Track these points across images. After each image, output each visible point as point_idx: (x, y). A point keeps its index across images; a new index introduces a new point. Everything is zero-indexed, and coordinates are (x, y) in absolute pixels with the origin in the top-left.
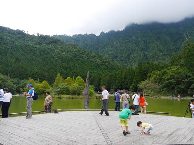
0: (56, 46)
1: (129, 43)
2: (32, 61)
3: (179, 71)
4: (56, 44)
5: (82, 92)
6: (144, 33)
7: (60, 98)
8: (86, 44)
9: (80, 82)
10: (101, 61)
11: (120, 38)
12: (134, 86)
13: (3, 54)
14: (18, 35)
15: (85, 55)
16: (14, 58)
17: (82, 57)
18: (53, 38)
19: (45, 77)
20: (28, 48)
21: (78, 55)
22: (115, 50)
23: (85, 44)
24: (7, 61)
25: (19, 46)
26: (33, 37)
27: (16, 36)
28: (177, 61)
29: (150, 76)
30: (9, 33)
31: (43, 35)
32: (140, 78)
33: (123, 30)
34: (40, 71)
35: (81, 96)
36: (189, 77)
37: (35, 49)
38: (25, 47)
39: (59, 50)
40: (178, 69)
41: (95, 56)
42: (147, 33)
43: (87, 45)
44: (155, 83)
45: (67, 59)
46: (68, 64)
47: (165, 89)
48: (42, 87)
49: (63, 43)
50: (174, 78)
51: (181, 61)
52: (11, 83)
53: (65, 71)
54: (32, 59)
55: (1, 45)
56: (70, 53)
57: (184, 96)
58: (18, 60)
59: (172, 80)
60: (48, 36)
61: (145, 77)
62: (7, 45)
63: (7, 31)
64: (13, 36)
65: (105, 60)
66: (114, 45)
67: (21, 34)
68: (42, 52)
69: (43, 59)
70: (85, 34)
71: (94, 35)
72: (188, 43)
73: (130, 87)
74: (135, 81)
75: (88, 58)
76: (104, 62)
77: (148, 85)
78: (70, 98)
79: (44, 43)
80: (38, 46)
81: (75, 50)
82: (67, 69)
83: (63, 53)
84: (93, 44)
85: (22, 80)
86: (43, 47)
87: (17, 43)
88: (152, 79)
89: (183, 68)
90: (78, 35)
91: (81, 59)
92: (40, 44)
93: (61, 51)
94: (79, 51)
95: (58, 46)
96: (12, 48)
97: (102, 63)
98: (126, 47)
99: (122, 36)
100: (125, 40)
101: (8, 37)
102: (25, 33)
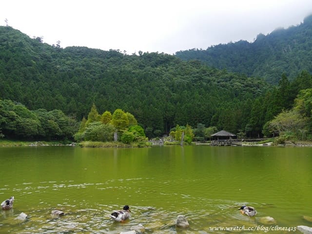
0: (167, 68)
4: (167, 65)
10: (243, 84)
11: (295, 40)
14: (112, 58)
15: (214, 78)
17: (209, 81)
18: (162, 56)
20: (123, 75)
21: (201, 79)
22: (284, 62)
23: (229, 59)
25: (110, 74)
26: (133, 57)
27: (108, 60)
30: (99, 56)
31: (148, 52)
33: (301, 23)
34: (130, 108)
37: (133, 75)
38: (119, 74)
39: (171, 73)
41: (232, 78)
45: (181, 87)
46: (180, 95)
49: (177, 62)
54: (127, 91)
55: (87, 75)
56: (187, 76)
60: (155, 53)
62: (95, 74)
63: (96, 54)
64: (103, 61)
65: (250, 83)
66: (281, 54)
67: (115, 55)
68: (143, 79)
69: (142, 90)
70: (228, 44)
75: (218, 82)
76: (248, 86)
77: (282, 120)
79: (149, 66)
80: (138, 71)
81: (198, 70)
82: (177, 102)
83: (176, 78)
84: (242, 57)
86: (145, 71)
87: (108, 71)
90: (216, 47)
91: (205, 84)
92: (141, 67)
93: (173, 74)
94: (204, 72)
95: (170, 67)
96: (100, 78)
97: (244, 89)
98: (306, 54)
99: (299, 35)
100: (304, 42)
101: (98, 62)
102: (122, 54)
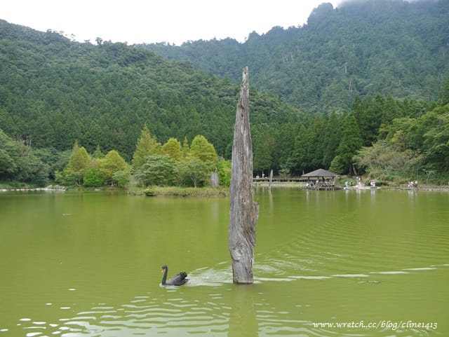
0: (143, 69)
1: (320, 57)
2: (87, 105)
4: (143, 64)
5: (210, 177)
6: (356, 30)
7: (149, 195)
8: (216, 63)
9: (203, 151)
10: (253, 101)
11: (297, 47)
12: (341, 161)
13: (18, 90)
14: (51, 44)
15: (212, 89)
16: (42, 100)
17: (207, 94)
18: (134, 50)
19: (120, 144)
20: (77, 75)
21: (196, 89)
22: (286, 75)
23: (213, 63)
24: (27, 106)
25: (54, 71)
26: (87, 47)
27: (47, 47)
29: (387, 133)
30: (29, 38)
31: (110, 41)
32: (357, 139)
33: (305, 25)
34: (105, 128)
35: (207, 189)
37: (94, 76)
38: (69, 72)
39: (151, 78)
41: (237, 91)
42: (363, 31)
43: (218, 67)
44: (402, 151)
45: (171, 100)
46: (172, 111)
47: (430, 165)
48: (106, 167)
49: (158, 61)
52: (36, 158)
53: (168, 128)
54: (87, 101)
55: (12, 69)
56: (177, 84)
58: (52, 103)
60: (123, 44)
61: (371, 136)
62: (27, 68)
63: (24, 34)
64: (38, 47)
65: (262, 100)
66: (281, 63)
67: (58, 40)
68: (110, 84)
69: (112, 100)
70: (211, 40)
71: (234, 42)
73: (332, 163)
74: (346, 146)
75: (220, 97)
76: (260, 105)
77: (382, 157)
78: (176, 195)
79: (114, 63)
80: (100, 70)
81: (190, 76)
82: (171, 122)
83: (159, 86)
84: (231, 62)
85: (64, 152)
86: (112, 71)
87: (49, 64)
88: (393, 140)
90: (196, 43)
91: (203, 98)
92: (103, 63)
93: (155, 79)
94: (199, 79)
95: (147, 69)
96: (37, 76)
97: (255, 108)
98: (311, 67)
99: (302, 40)
100: (308, 50)
101: (28, 49)
102: (69, 40)
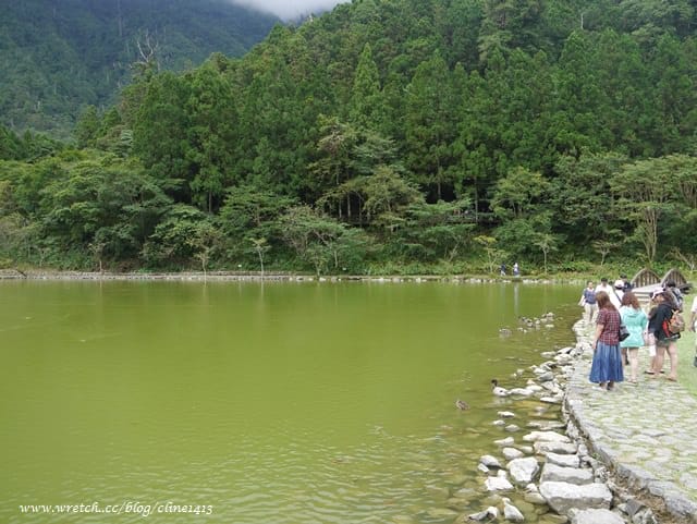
3: (111, 169)
28: (105, 134)
36: (149, 195)
40: (107, 163)
44: (6, 215)
47: (50, 240)
50: (93, 196)
51: (118, 134)
57: (125, 270)
59: (83, 204)
72: (147, 72)
89: (129, 161)
